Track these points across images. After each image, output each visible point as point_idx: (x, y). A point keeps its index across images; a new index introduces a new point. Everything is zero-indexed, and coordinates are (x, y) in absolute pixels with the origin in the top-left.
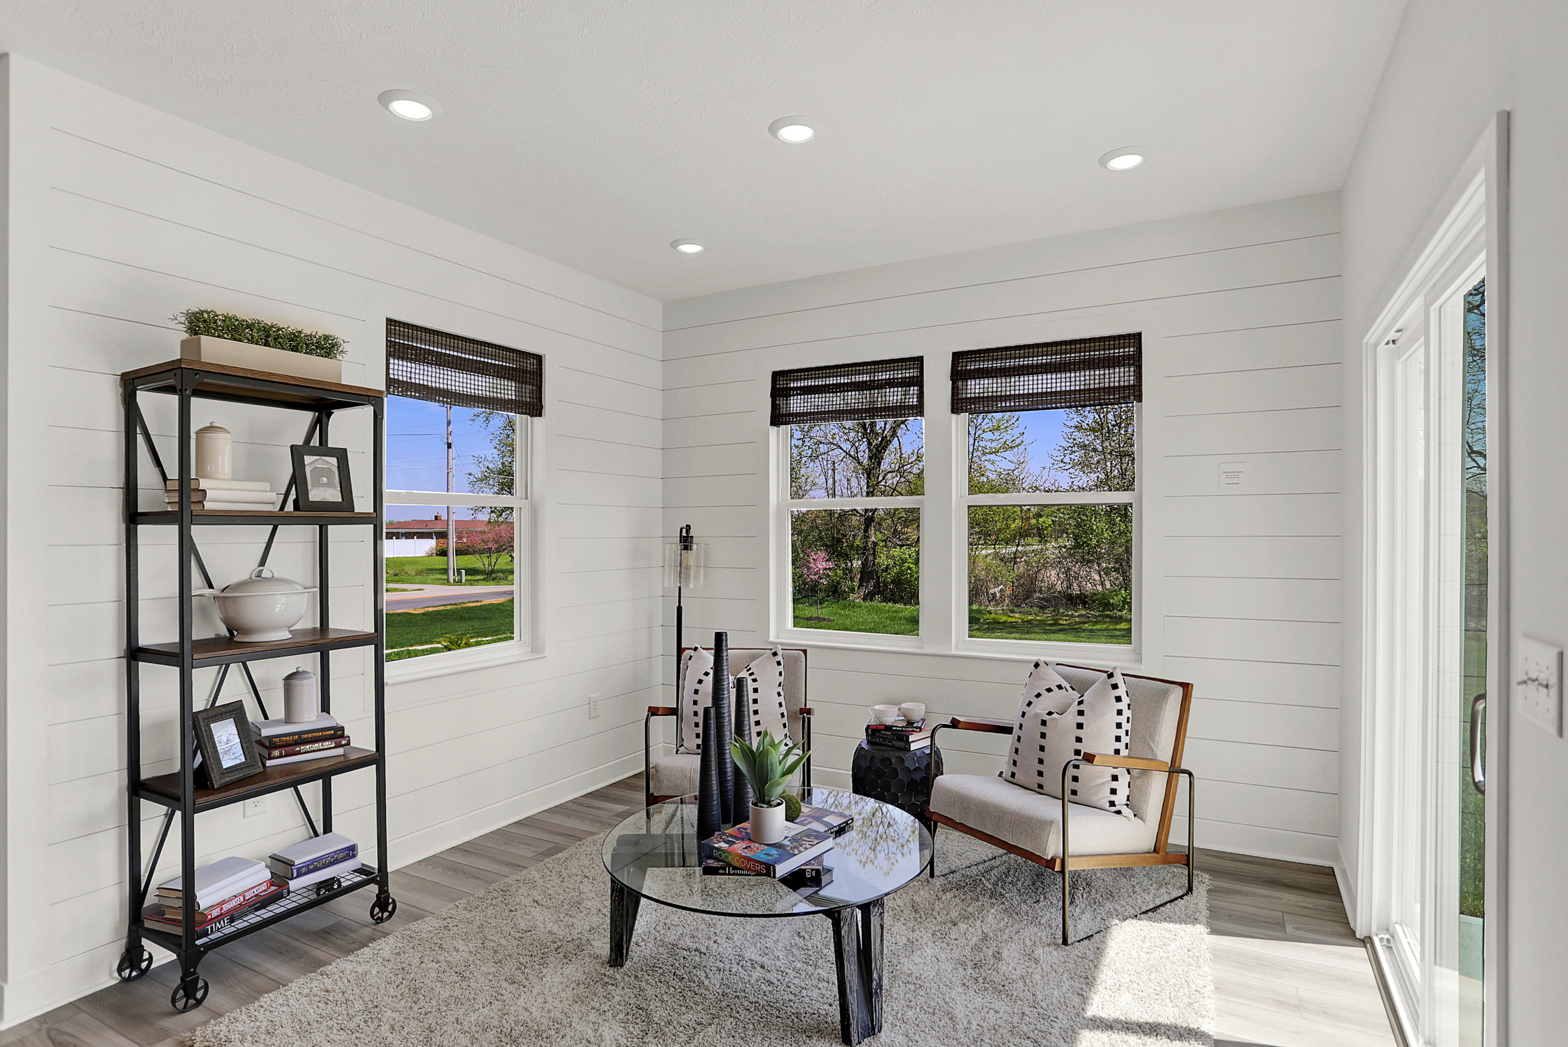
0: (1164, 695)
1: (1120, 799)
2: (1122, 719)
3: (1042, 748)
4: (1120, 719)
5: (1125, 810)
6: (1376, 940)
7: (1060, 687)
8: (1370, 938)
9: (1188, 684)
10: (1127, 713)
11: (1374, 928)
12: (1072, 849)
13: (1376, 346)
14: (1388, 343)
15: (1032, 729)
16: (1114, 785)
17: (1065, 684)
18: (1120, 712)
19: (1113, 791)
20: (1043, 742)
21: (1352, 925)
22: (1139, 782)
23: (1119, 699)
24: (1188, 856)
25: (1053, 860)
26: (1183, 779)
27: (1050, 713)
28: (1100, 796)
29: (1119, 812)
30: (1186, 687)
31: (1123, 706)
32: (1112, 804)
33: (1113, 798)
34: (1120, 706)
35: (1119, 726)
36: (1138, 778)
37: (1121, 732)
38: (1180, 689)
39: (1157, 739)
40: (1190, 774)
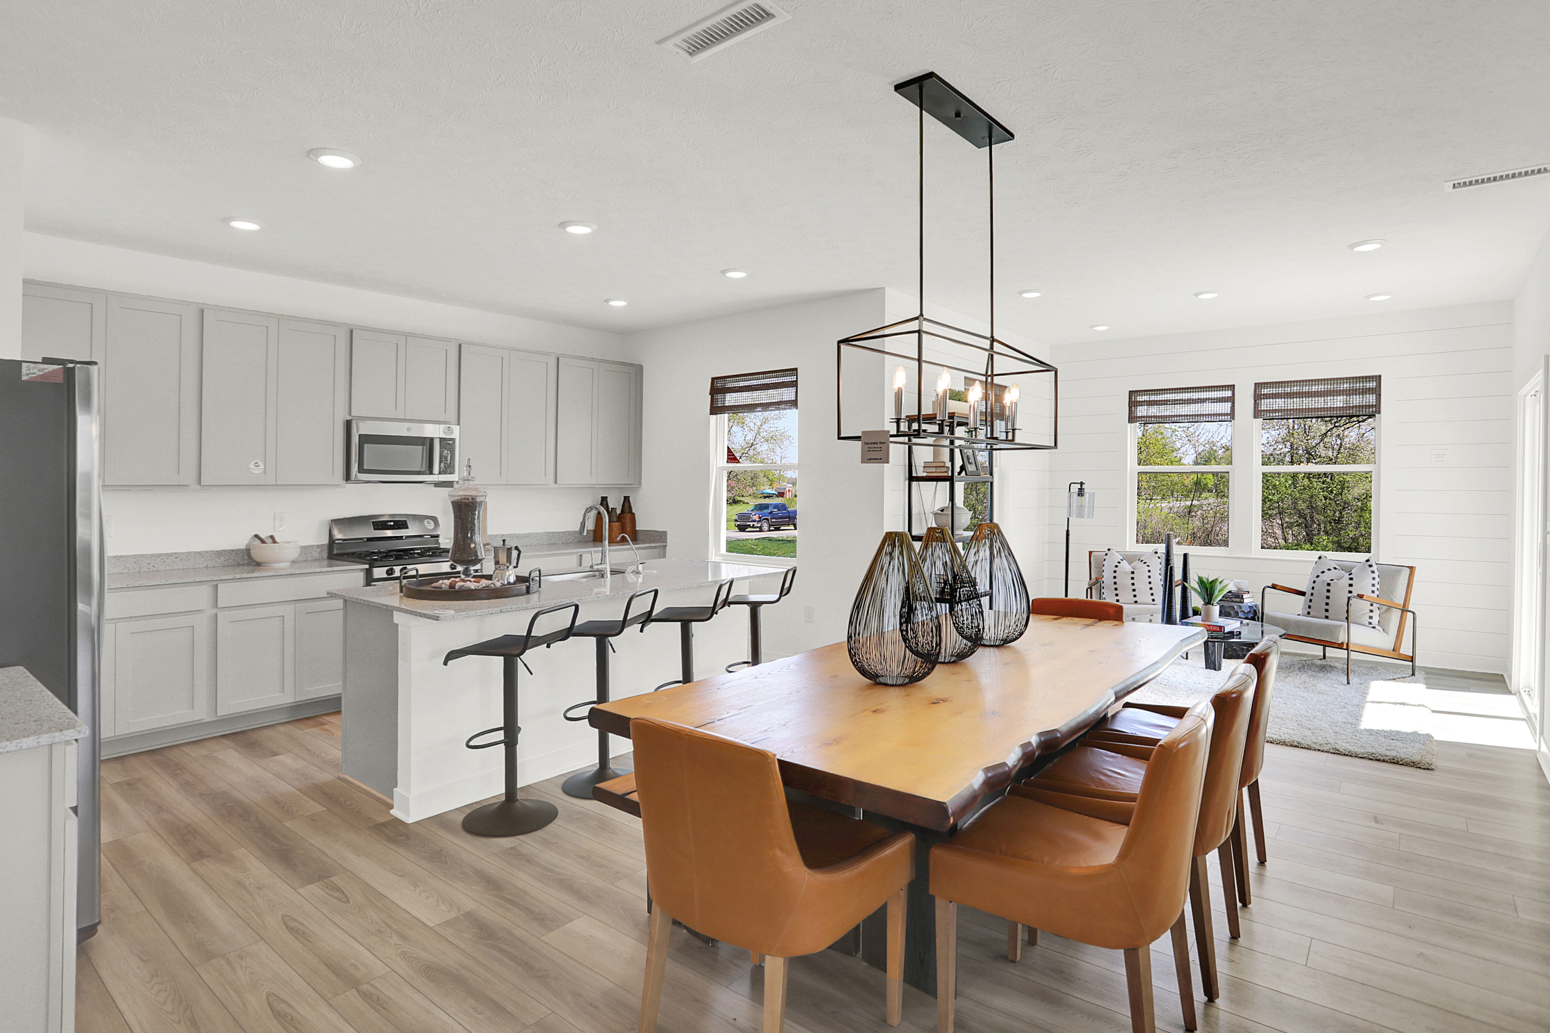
0: (1399, 572)
1: (1375, 621)
2: (1375, 582)
3: (1328, 597)
4: (1374, 582)
5: (1377, 627)
6: (1522, 692)
7: (1335, 568)
8: (1519, 692)
9: (1413, 567)
10: (1378, 579)
11: (1521, 687)
12: (1352, 640)
13: (1525, 396)
14: (1532, 396)
15: (1321, 589)
16: (1371, 614)
17: (1337, 567)
18: (1374, 579)
19: (1371, 617)
20: (1328, 594)
21: (1510, 689)
22: (1384, 616)
23: (1373, 572)
24: (1412, 657)
25: (1342, 643)
26: (1410, 615)
27: (1332, 580)
28: (1363, 620)
29: (1374, 628)
30: (1411, 568)
31: (1376, 575)
32: (1370, 623)
33: (1370, 621)
34: (1374, 575)
35: (1373, 585)
36: (1384, 613)
37: (1375, 589)
38: (1408, 569)
39: (1395, 593)
40: (1414, 613)
